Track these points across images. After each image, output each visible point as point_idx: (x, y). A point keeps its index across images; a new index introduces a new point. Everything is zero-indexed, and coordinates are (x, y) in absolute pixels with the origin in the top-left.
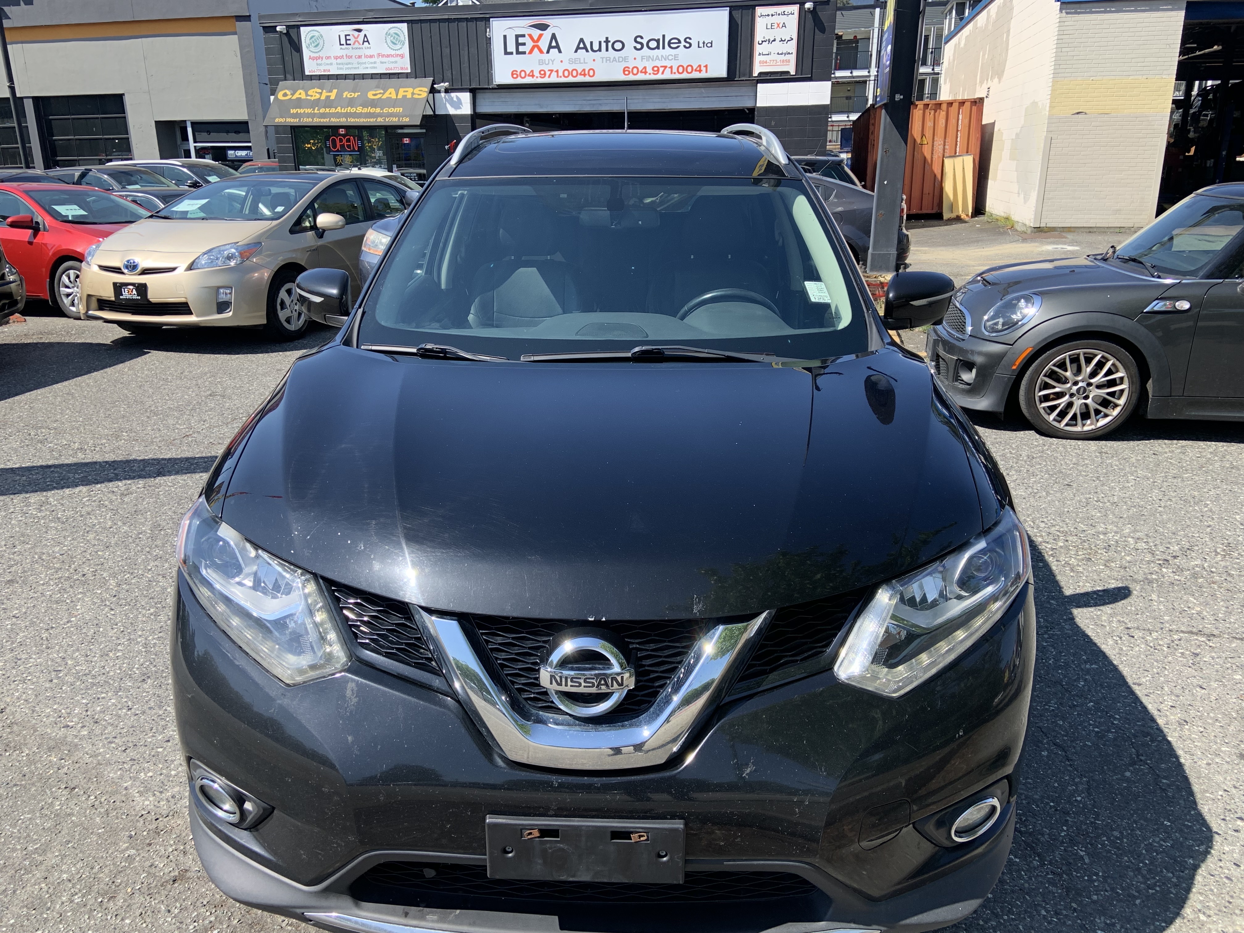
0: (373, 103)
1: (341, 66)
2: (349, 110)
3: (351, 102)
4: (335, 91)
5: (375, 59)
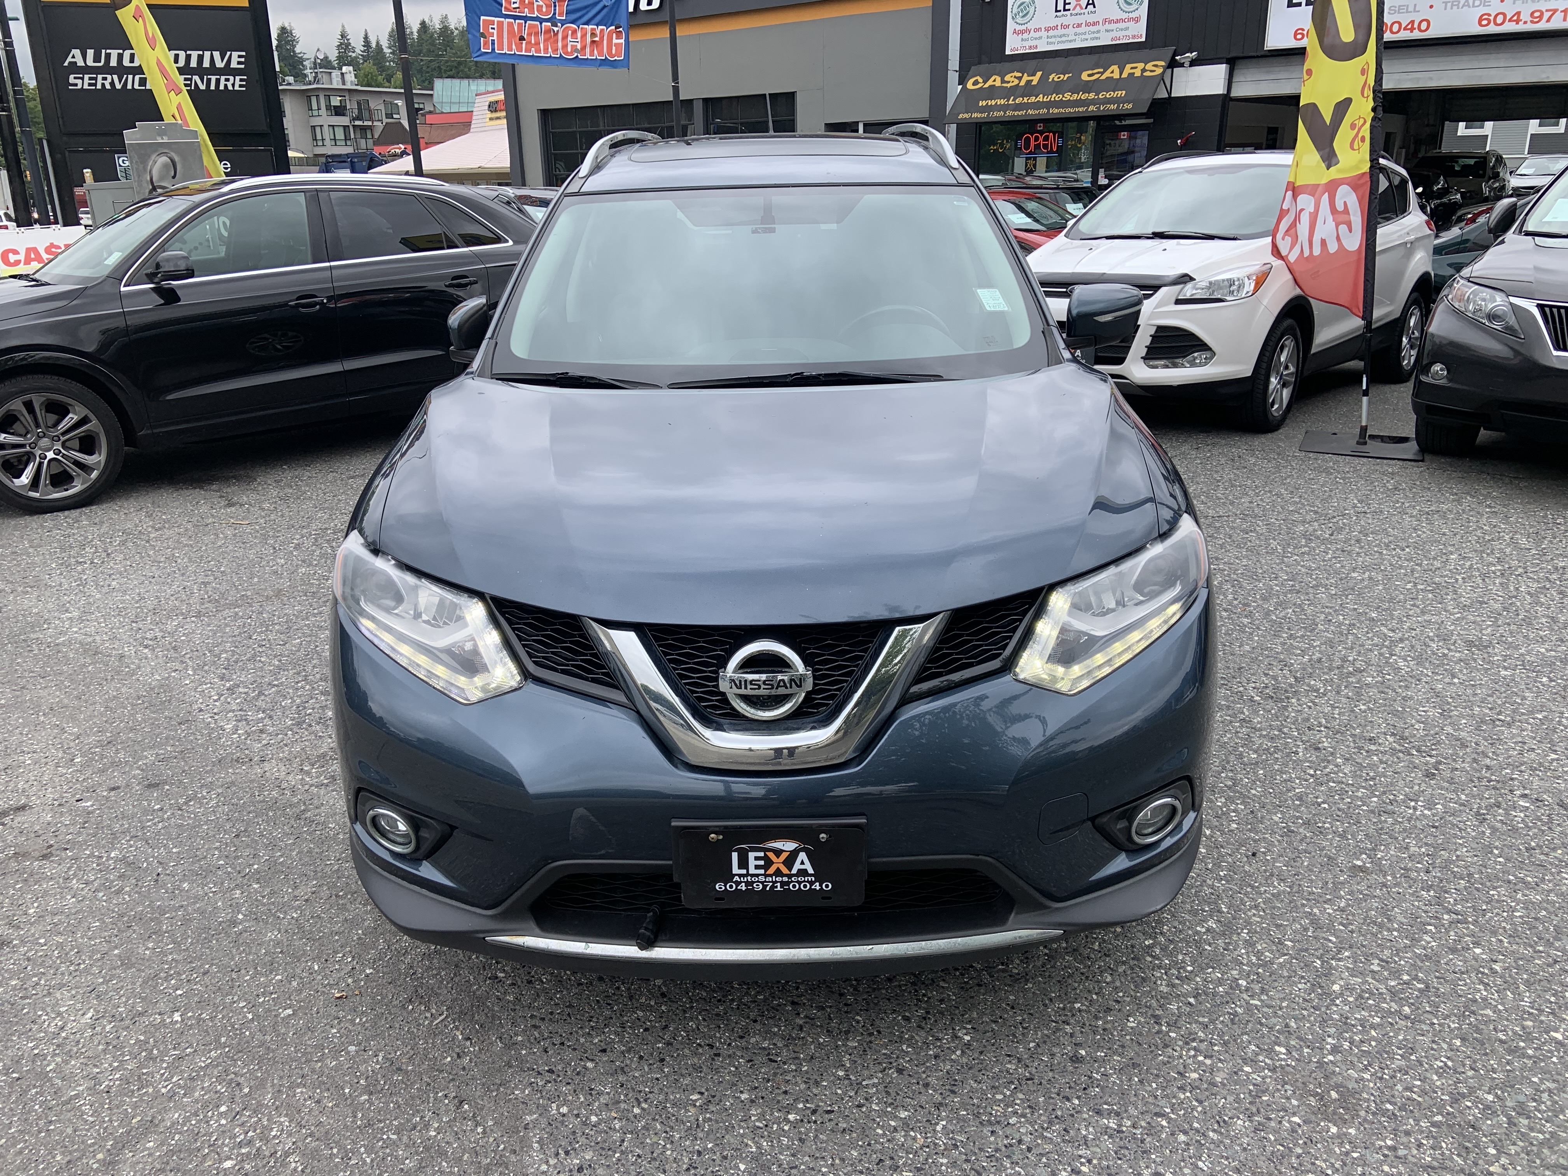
0: (1087, 87)
1: (1053, 40)
2: (1054, 97)
3: (1058, 87)
4: (1039, 74)
5: (1099, 27)
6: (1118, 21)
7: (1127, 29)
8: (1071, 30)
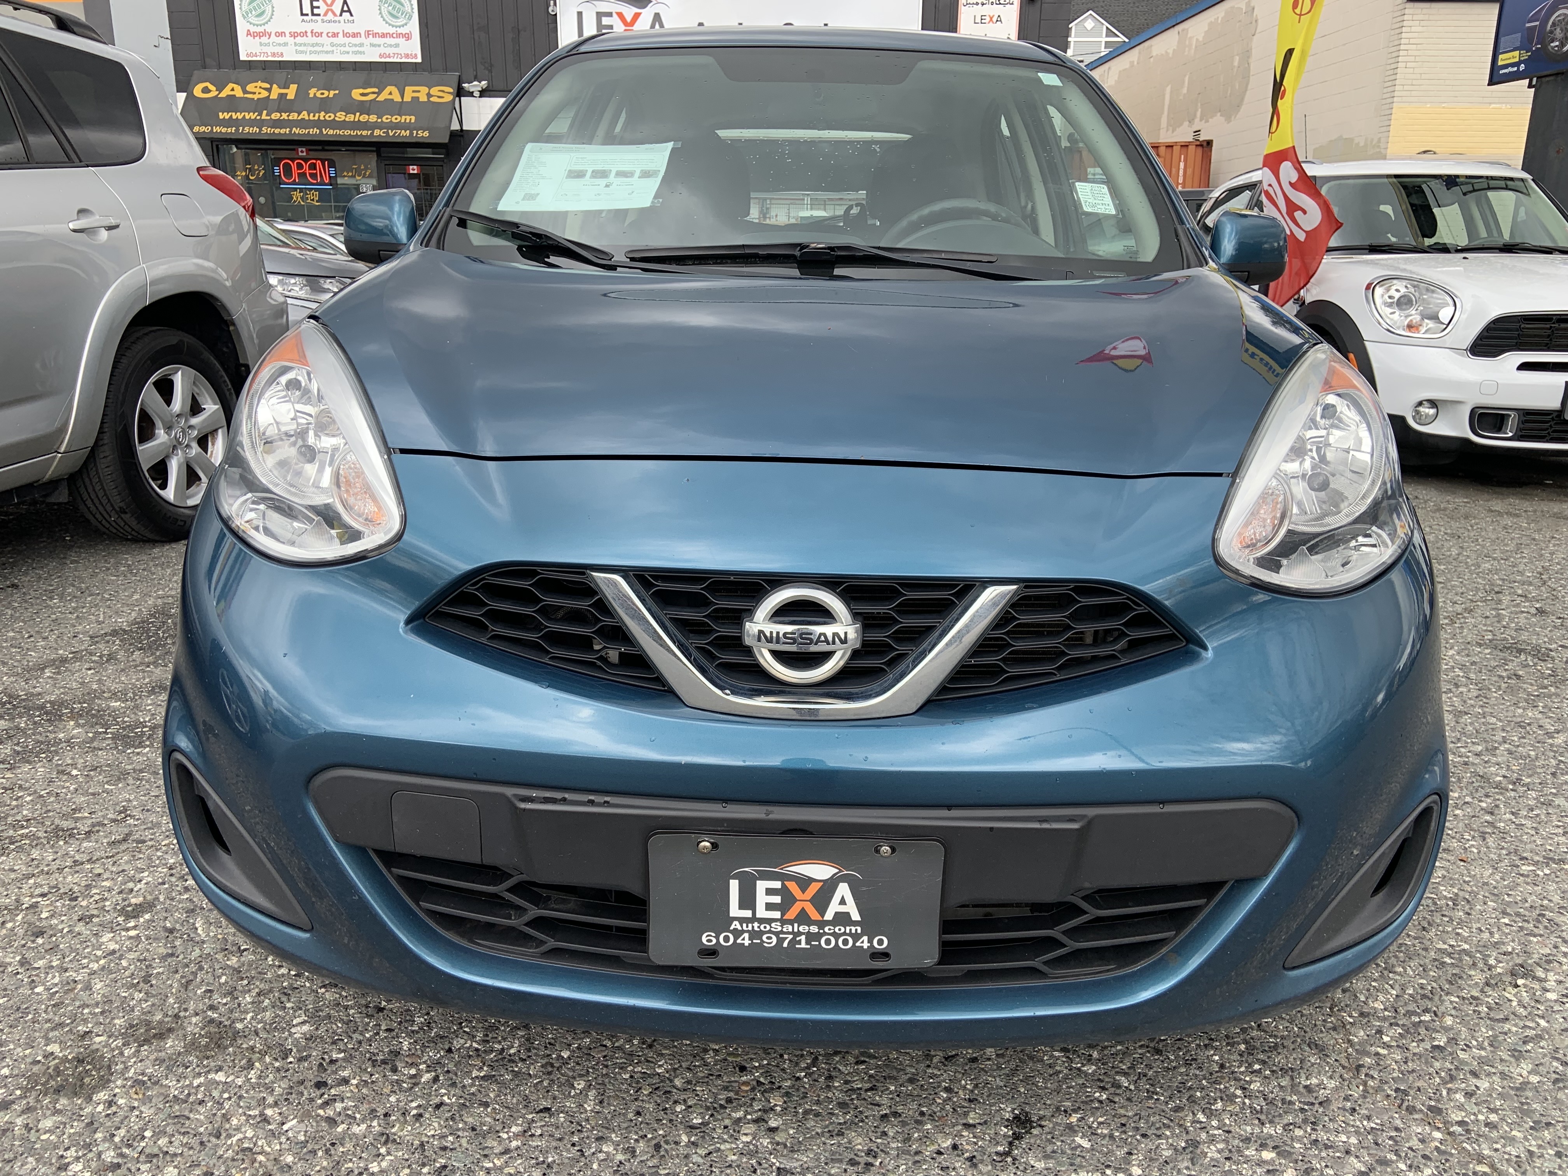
0: (364, 108)
1: (303, 48)
2: (322, 116)
3: (324, 105)
4: (294, 87)
5: (362, 39)
6: (384, 35)
7: (397, 45)
8: (324, 39)
